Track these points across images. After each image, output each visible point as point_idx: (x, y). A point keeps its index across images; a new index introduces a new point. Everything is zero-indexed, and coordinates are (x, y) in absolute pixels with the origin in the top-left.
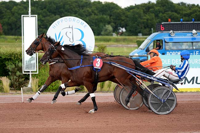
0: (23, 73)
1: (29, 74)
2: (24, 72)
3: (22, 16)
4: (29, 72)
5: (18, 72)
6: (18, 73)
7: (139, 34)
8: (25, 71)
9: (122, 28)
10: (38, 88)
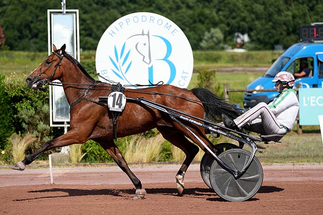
0: (52, 125)
1: (63, 128)
2: (54, 123)
3: (49, 11)
4: (63, 123)
5: (42, 123)
6: (42, 126)
7: (276, 47)
8: (54, 121)
9: (243, 34)
10: (82, 155)
